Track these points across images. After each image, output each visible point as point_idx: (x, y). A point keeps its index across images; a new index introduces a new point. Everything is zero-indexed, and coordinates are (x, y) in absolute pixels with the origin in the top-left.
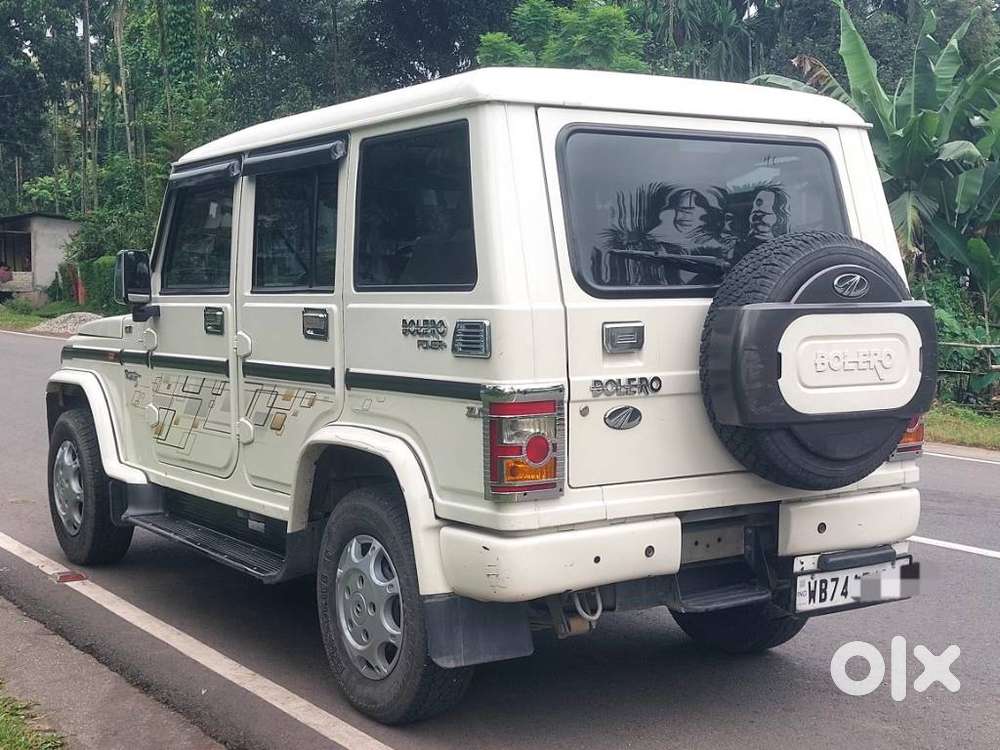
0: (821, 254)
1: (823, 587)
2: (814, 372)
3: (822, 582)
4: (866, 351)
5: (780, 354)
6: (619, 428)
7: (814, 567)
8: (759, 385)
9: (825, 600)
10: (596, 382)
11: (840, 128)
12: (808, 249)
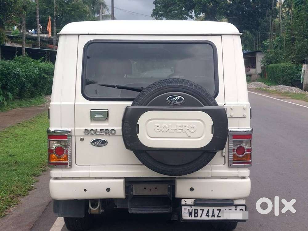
0: (165, 88)
1: (196, 212)
2: (154, 132)
3: (195, 210)
4: (180, 125)
5: (138, 125)
6: (97, 146)
7: (192, 204)
8: (130, 136)
9: (197, 216)
10: (85, 130)
11: (223, 36)
12: (160, 86)
